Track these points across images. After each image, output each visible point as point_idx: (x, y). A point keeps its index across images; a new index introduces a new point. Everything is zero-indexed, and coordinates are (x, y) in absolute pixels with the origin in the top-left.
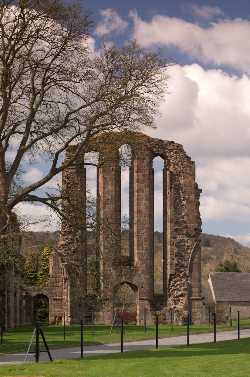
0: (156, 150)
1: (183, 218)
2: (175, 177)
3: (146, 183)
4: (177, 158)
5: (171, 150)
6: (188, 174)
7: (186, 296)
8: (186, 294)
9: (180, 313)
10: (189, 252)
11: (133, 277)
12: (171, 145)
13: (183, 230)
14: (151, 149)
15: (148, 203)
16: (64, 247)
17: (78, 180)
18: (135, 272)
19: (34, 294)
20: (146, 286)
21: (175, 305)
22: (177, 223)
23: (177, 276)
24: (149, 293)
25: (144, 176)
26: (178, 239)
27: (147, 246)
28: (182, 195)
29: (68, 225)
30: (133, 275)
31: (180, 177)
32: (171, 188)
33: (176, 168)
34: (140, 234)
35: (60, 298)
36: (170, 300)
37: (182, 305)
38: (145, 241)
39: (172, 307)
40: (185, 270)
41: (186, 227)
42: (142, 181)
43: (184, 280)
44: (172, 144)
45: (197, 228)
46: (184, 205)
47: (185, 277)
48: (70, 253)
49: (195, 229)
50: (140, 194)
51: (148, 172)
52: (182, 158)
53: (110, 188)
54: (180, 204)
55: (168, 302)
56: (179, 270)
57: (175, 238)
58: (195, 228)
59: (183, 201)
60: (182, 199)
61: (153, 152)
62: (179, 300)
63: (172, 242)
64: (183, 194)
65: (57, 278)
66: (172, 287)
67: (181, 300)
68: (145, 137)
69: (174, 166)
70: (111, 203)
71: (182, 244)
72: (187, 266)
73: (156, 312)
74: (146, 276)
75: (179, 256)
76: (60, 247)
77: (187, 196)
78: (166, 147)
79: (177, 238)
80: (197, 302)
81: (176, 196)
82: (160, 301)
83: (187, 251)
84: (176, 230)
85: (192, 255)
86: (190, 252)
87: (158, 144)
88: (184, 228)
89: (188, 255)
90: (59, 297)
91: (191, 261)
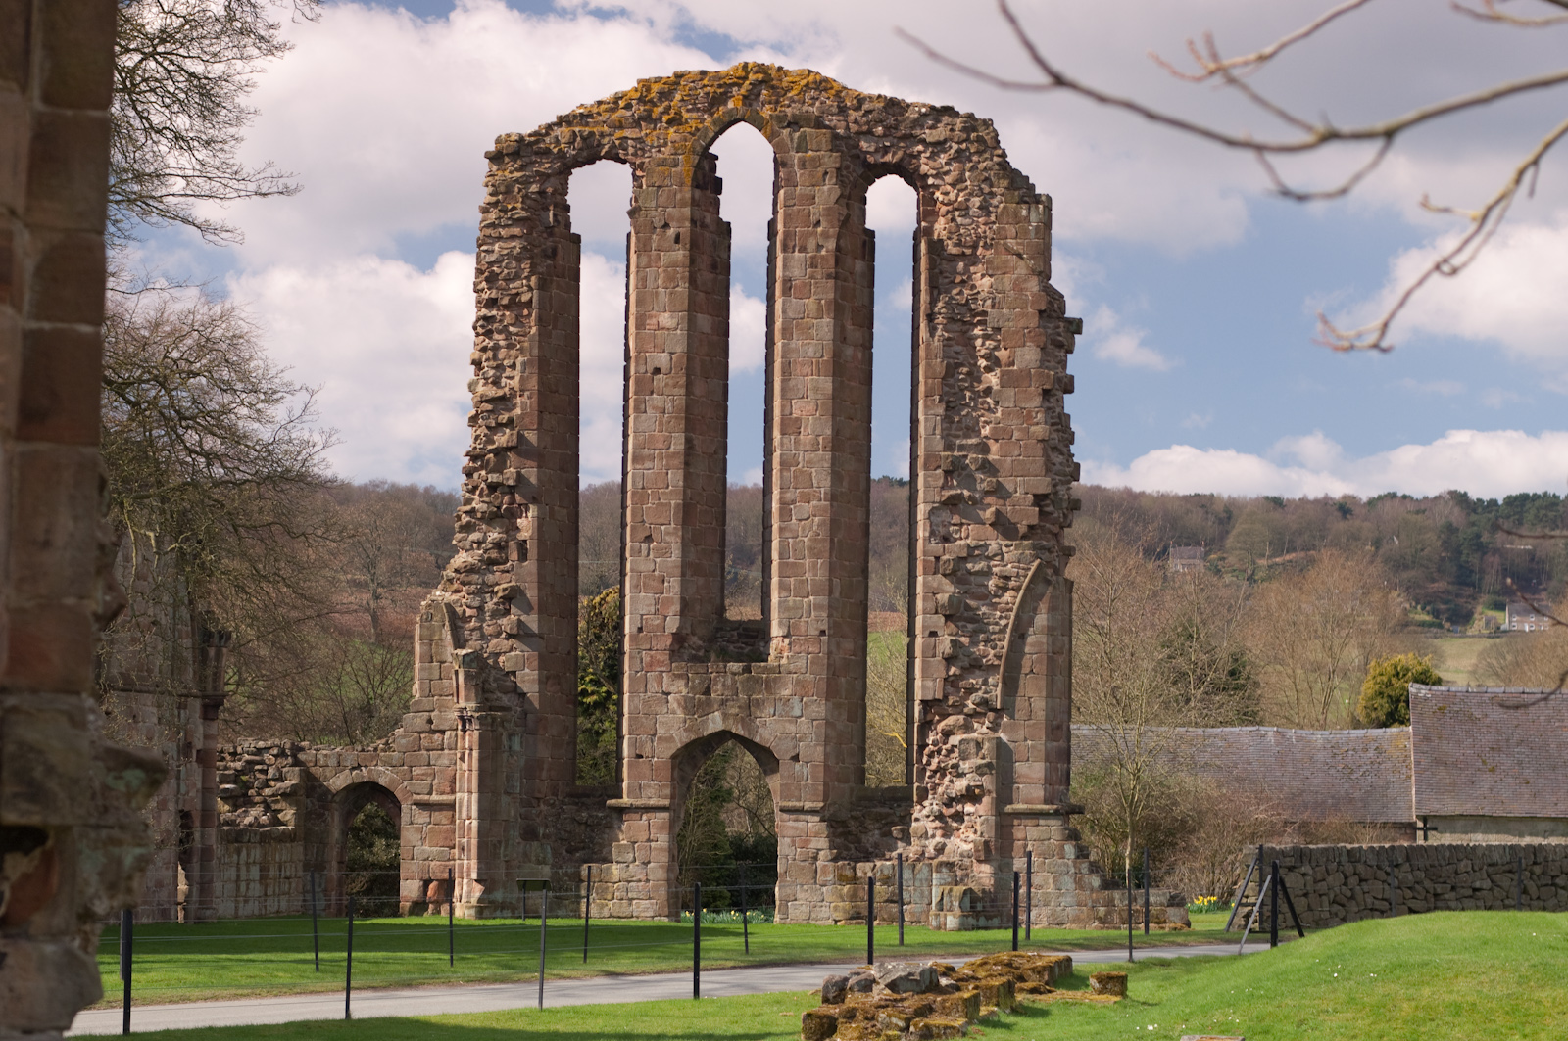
0: (872, 149)
1: (985, 449)
2: (953, 264)
3: (821, 296)
4: (961, 180)
5: (939, 146)
6: (1008, 250)
7: (986, 800)
8: (989, 792)
9: (959, 873)
10: (1008, 604)
11: (758, 713)
12: (940, 122)
13: (982, 503)
14: (851, 142)
15: (827, 383)
16: (466, 579)
17: (530, 289)
18: (769, 689)
19: (338, 782)
20: (814, 751)
21: (942, 840)
22: (956, 473)
23: (950, 710)
24: (826, 785)
25: (812, 266)
26: (959, 542)
27: (822, 575)
28: (983, 344)
29: (483, 485)
30: (758, 704)
31: (974, 264)
32: (931, 317)
33: (958, 226)
34: (794, 521)
35: (444, 798)
36: (923, 817)
37: (972, 837)
38: (815, 553)
39: (931, 845)
40: (985, 682)
41: (998, 491)
42: (804, 284)
43: (984, 729)
44: (945, 119)
45: (1045, 496)
46: (988, 391)
47: (985, 714)
48: (490, 605)
49: (1039, 499)
50: (796, 343)
51: (831, 244)
52: (986, 179)
53: (666, 319)
54: (972, 386)
55: (914, 824)
56: (962, 683)
57: (946, 539)
58: (1035, 495)
59: (989, 375)
60: (982, 363)
61: (862, 156)
62: (959, 817)
63: (932, 559)
64: (987, 343)
65: (433, 714)
66: (931, 755)
67: (969, 814)
68: (826, 90)
69: (949, 216)
70: (667, 385)
71: (978, 567)
72: (996, 663)
73: (854, 869)
74: (814, 707)
75: (961, 618)
76: (450, 580)
77: (1006, 349)
78: (918, 132)
79: (956, 540)
80: (1038, 825)
81: (956, 352)
82: (879, 818)
83: (999, 597)
84: (952, 503)
85: (1017, 616)
86: (1010, 600)
87: (881, 122)
88: (987, 493)
89: (1001, 618)
90: (442, 793)
91: (1011, 643)
